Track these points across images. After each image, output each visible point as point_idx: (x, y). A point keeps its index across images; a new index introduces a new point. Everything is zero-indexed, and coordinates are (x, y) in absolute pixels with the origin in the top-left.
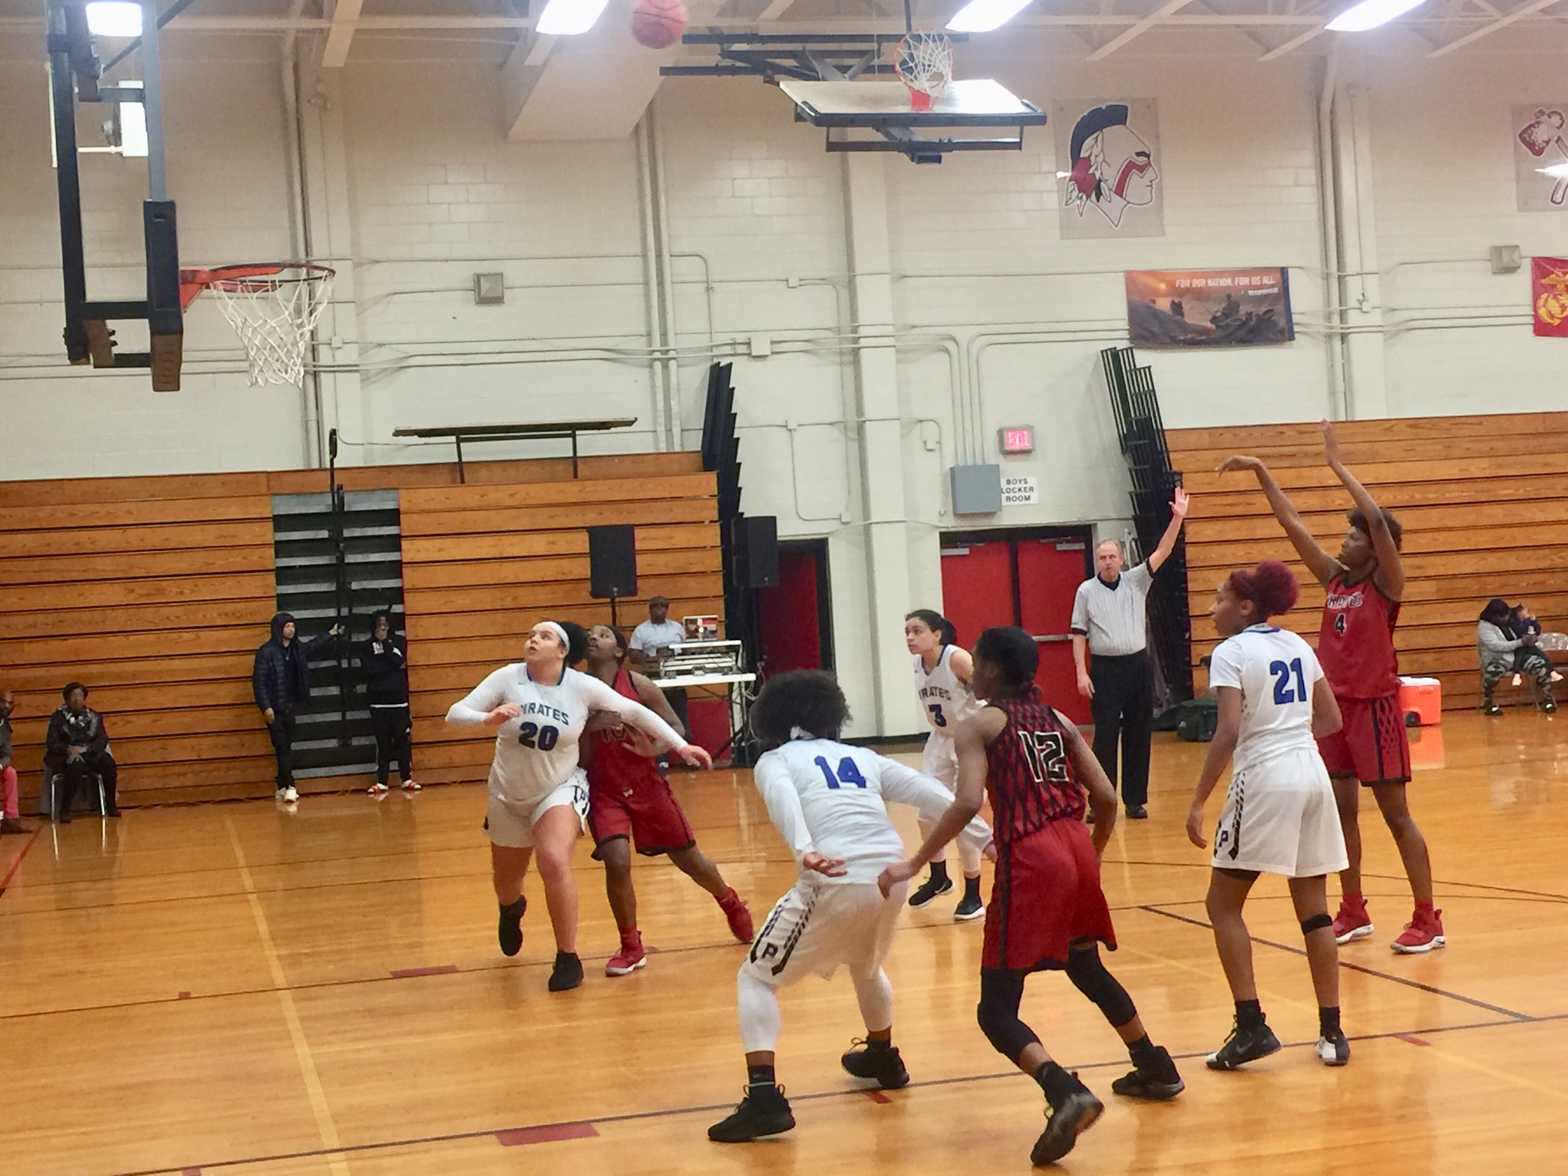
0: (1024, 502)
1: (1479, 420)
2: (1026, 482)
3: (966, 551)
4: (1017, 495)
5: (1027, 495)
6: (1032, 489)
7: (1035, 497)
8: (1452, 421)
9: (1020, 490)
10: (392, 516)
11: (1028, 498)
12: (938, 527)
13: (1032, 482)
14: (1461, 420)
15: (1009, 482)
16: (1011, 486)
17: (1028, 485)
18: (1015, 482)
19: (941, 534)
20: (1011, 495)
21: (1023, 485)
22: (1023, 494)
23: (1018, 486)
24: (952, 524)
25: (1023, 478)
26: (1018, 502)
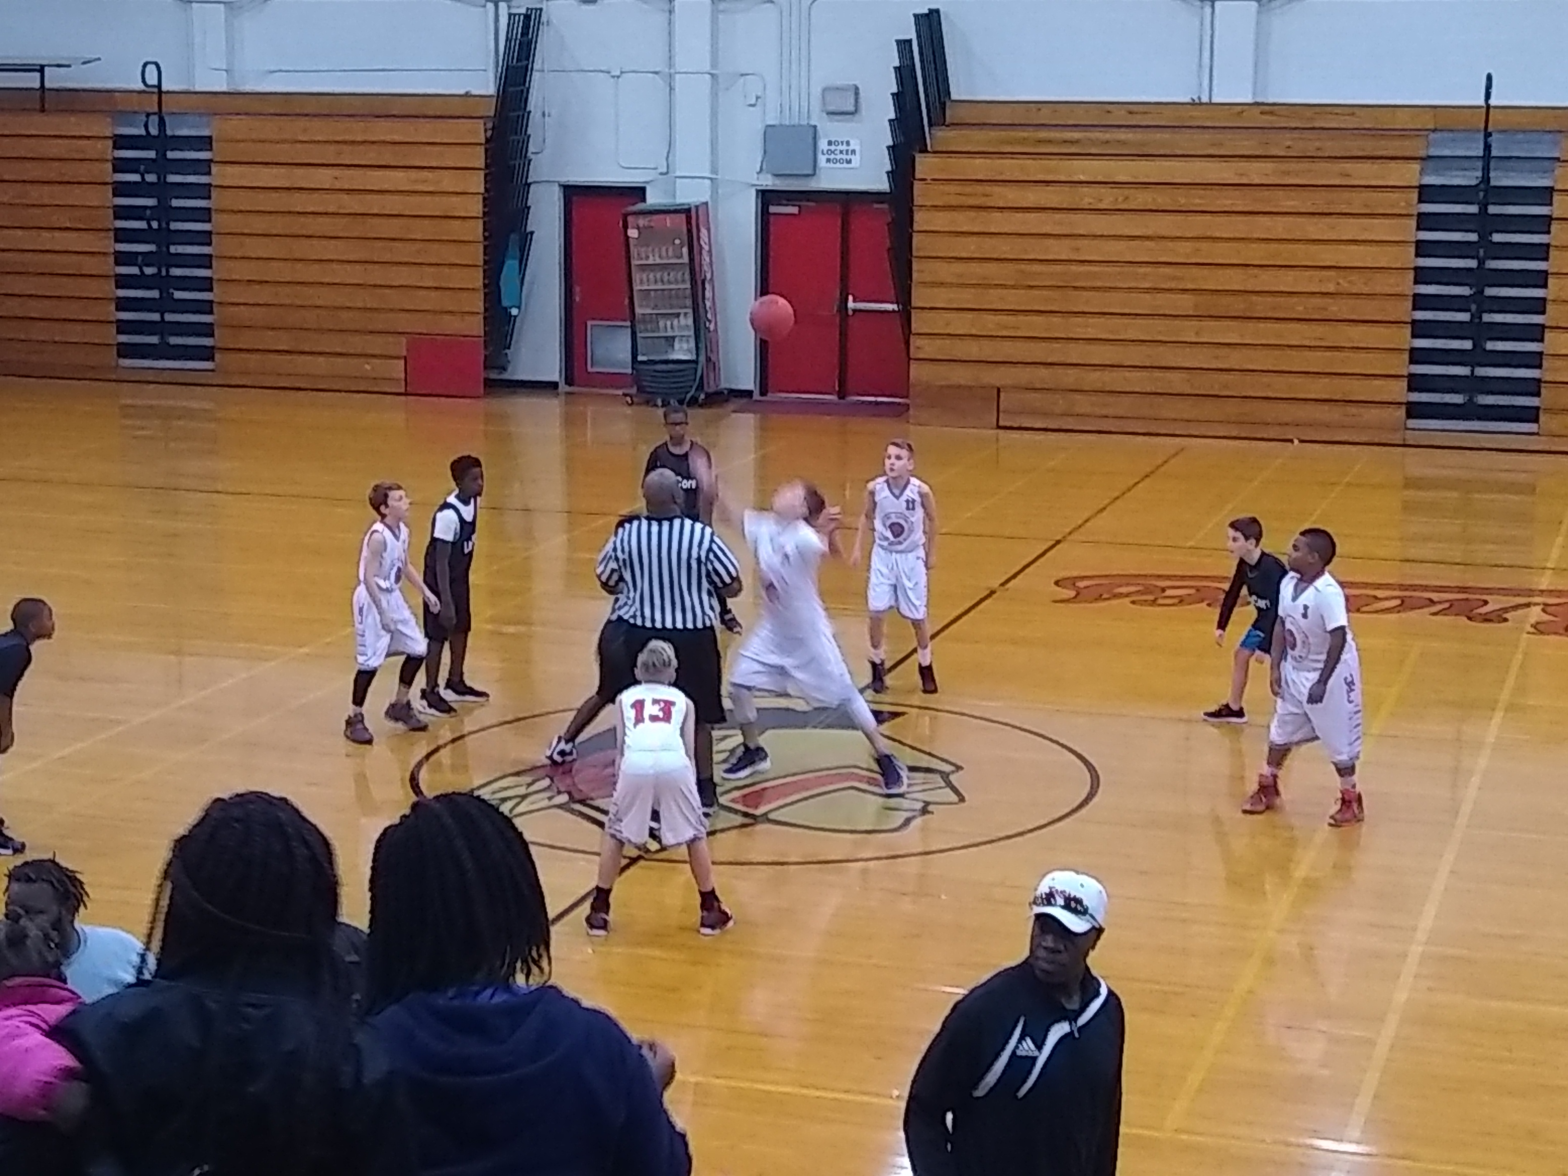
0: (845, 165)
1: (1350, 110)
2: (848, 143)
3: (794, 210)
4: (839, 157)
5: (848, 157)
6: (853, 152)
7: (856, 160)
8: (1318, 109)
9: (841, 152)
10: (206, 142)
11: (849, 162)
12: (754, 185)
13: (854, 145)
14: (1329, 109)
15: (830, 143)
16: (833, 148)
17: (851, 148)
18: (837, 143)
19: (758, 191)
20: (832, 157)
21: (844, 147)
22: (844, 157)
23: (840, 147)
24: (768, 182)
25: (845, 140)
26: (838, 165)
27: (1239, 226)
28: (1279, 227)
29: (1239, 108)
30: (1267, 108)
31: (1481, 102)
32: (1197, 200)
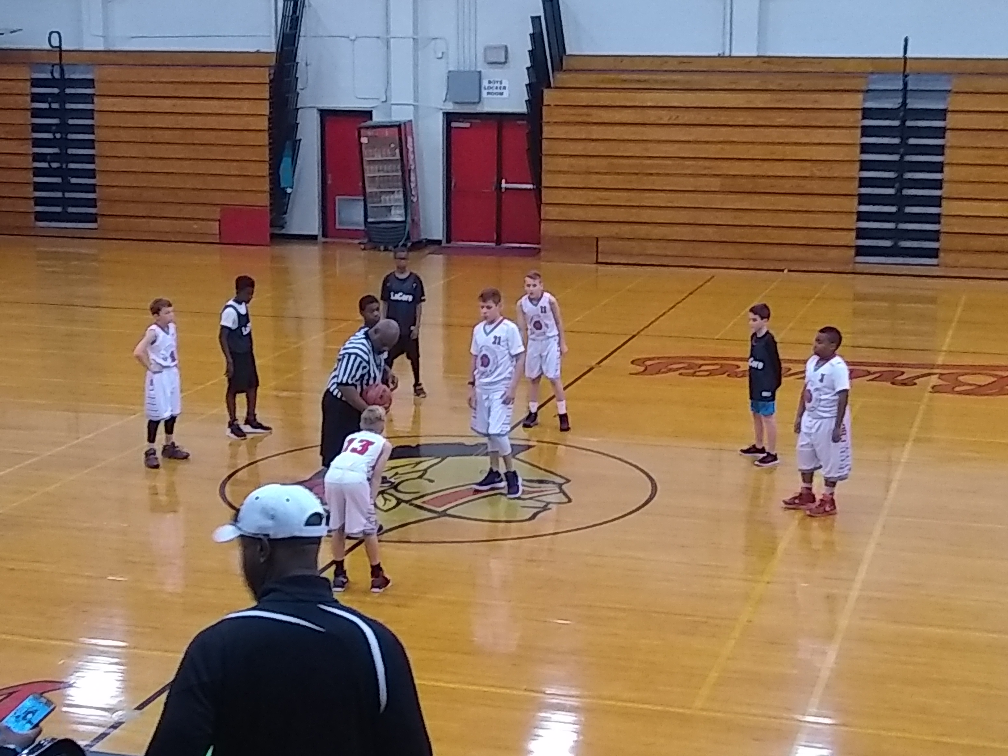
0: (499, 96)
2: (501, 83)
3: (467, 125)
4: (495, 91)
5: (501, 91)
6: (505, 88)
7: (506, 93)
8: (798, 60)
9: (497, 88)
10: (90, 83)
11: (502, 94)
12: (441, 109)
13: (505, 83)
14: (806, 59)
15: (490, 82)
16: (491, 85)
17: (503, 85)
18: (494, 82)
19: (444, 113)
20: (491, 91)
21: (498, 85)
22: (499, 91)
24: (450, 107)
25: (499, 80)
26: (495, 96)
27: (749, 134)
28: (774, 135)
29: (748, 60)
30: (766, 59)
31: (901, 55)
32: (723, 118)
